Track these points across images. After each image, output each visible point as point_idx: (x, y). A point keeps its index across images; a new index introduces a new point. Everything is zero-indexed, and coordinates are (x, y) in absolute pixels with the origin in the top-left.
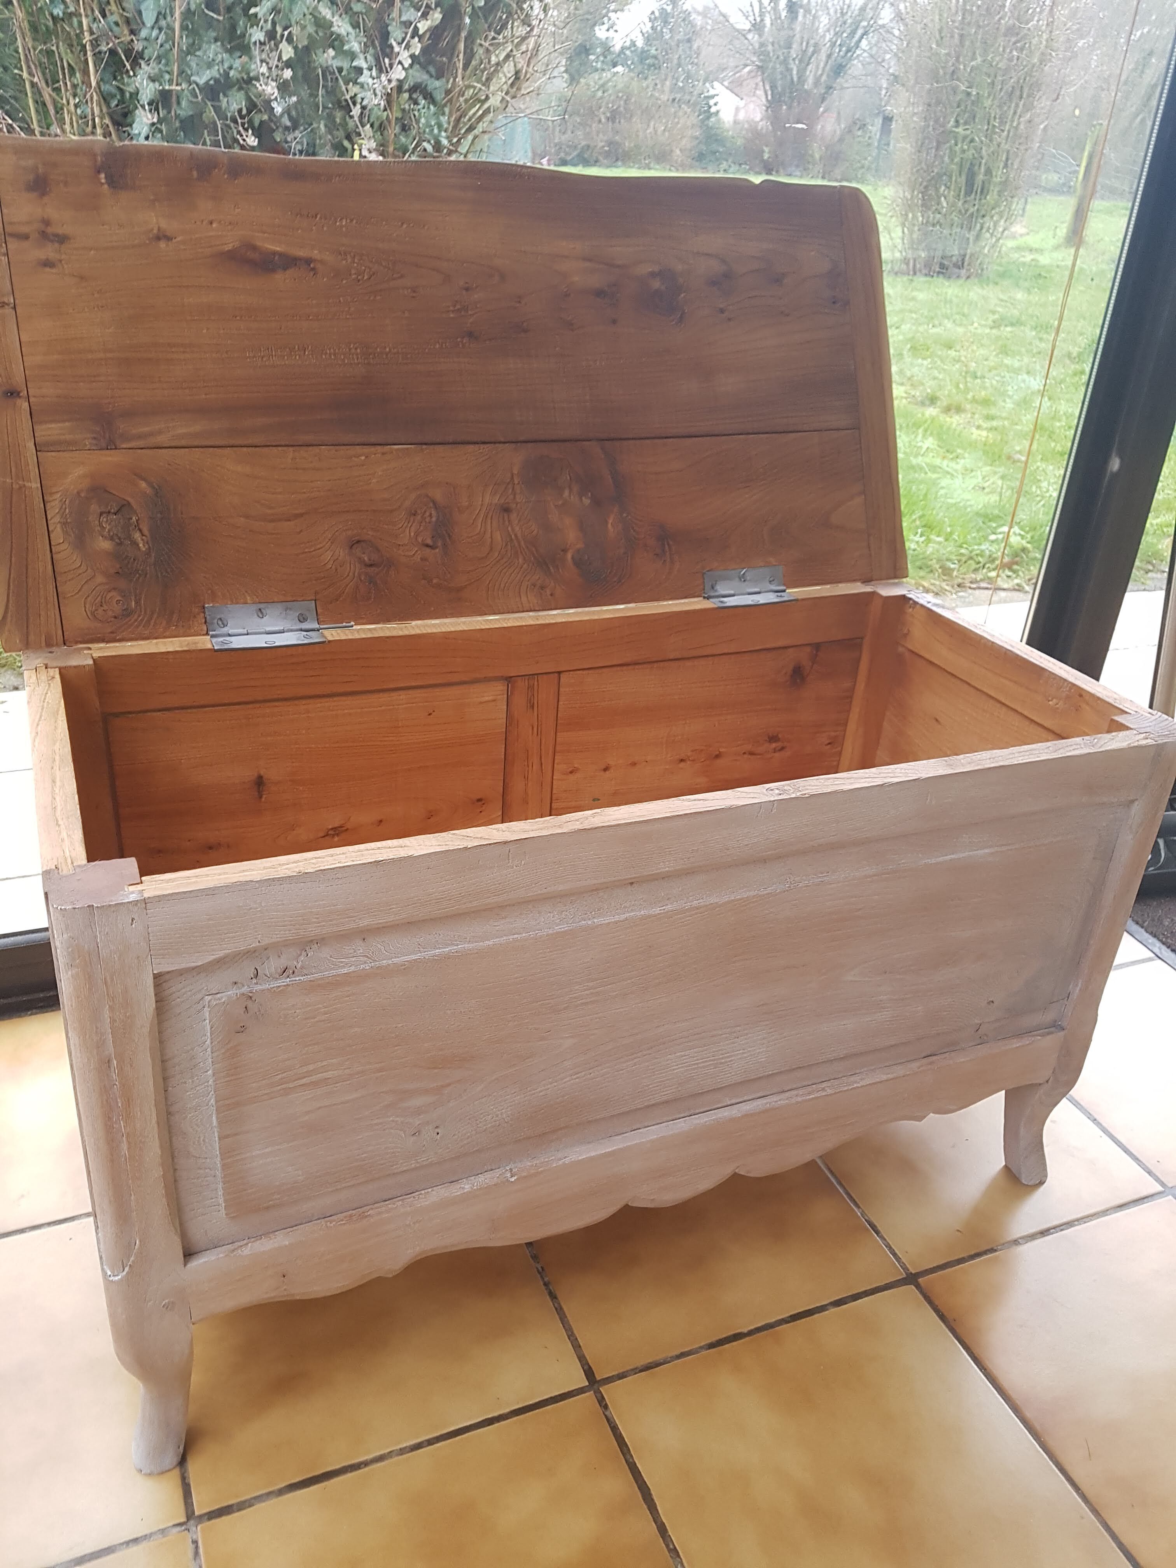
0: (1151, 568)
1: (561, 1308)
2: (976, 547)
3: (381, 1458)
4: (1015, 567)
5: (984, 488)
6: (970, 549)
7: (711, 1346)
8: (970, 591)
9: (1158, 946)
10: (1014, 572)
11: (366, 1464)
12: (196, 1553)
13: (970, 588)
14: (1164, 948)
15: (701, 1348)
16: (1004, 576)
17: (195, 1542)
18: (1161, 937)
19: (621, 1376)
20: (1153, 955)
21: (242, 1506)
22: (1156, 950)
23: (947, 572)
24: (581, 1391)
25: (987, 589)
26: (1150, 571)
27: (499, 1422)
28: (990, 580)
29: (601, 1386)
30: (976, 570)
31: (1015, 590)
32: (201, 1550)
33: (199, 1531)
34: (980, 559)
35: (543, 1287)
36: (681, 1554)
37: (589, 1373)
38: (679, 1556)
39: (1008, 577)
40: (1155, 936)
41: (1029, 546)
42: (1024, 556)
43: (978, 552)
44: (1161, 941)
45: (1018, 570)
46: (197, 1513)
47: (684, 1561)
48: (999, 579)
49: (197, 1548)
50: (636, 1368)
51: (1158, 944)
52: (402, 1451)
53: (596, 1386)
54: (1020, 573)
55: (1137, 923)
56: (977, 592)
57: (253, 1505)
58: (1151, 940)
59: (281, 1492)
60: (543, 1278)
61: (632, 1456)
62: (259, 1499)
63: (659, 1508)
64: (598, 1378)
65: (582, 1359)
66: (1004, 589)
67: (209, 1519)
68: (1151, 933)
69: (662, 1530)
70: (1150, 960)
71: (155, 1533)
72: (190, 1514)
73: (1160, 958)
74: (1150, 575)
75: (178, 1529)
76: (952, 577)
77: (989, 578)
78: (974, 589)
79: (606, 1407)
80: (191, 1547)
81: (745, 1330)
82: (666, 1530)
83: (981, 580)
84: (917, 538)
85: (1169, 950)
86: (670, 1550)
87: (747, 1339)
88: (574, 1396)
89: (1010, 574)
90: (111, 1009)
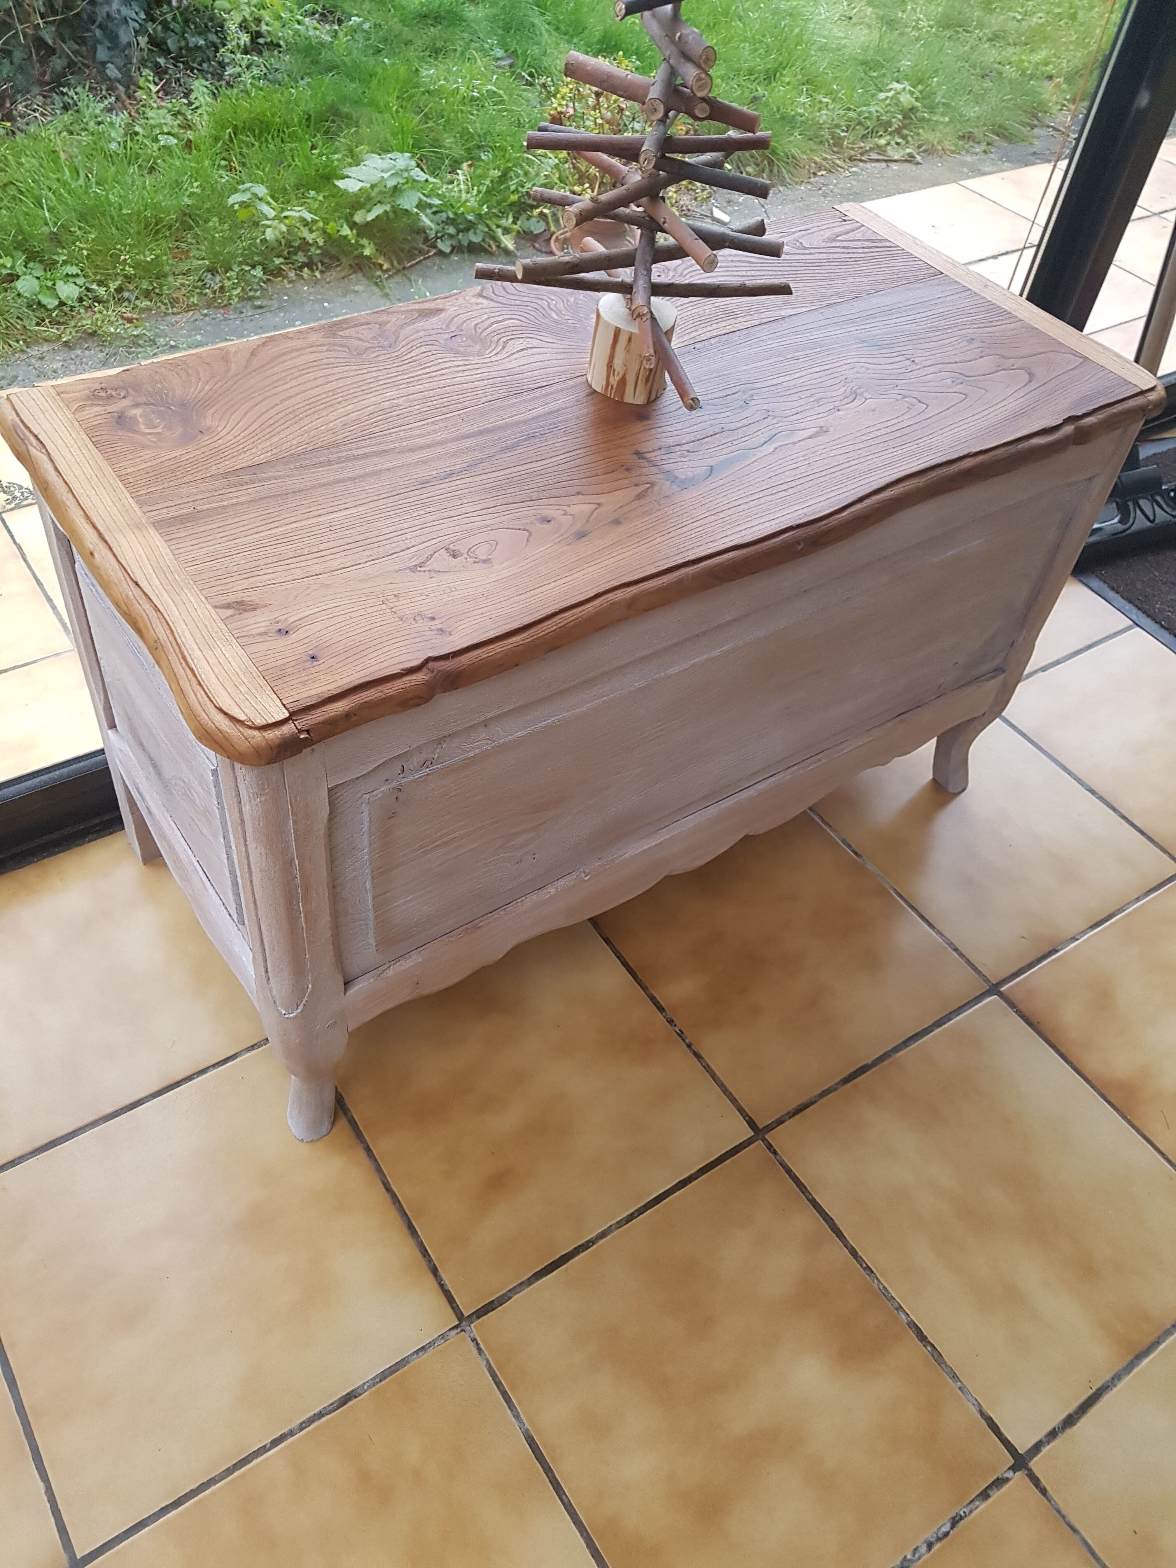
0: (1036, 122)
1: (709, 1067)
2: (864, 109)
3: (603, 1235)
4: (905, 132)
5: (851, 18)
6: (858, 110)
7: (846, 1080)
8: (861, 164)
9: (1135, 614)
10: (904, 137)
11: (592, 1242)
12: (480, 1350)
13: (861, 160)
14: (1140, 613)
15: (838, 1084)
16: (893, 143)
17: (474, 1340)
18: (1137, 602)
19: (780, 1122)
20: (1131, 623)
21: (502, 1300)
22: (1134, 618)
23: (837, 142)
24: (749, 1142)
25: (878, 161)
26: (1036, 126)
27: (691, 1182)
28: (881, 150)
29: (766, 1133)
30: (864, 137)
31: (906, 161)
32: (482, 1346)
33: (474, 1328)
34: (869, 123)
35: (687, 1049)
36: (874, 1270)
37: (752, 1124)
38: (872, 1272)
39: (898, 144)
40: (1130, 602)
41: (918, 104)
42: (913, 117)
43: (866, 115)
44: (1136, 606)
45: (907, 136)
46: (466, 1315)
47: (878, 1276)
48: (889, 148)
49: (477, 1344)
50: (789, 1113)
51: (1135, 610)
52: (620, 1224)
53: (760, 1135)
54: (909, 138)
55: (1113, 589)
56: (868, 165)
57: (511, 1298)
58: (1128, 606)
59: (530, 1281)
60: (684, 1040)
61: (810, 1194)
62: (514, 1291)
63: (845, 1234)
64: (761, 1127)
65: (741, 1110)
66: (896, 161)
67: (478, 1318)
68: (1126, 599)
69: (854, 1253)
70: (1129, 628)
71: (436, 1339)
72: (460, 1316)
73: (1138, 625)
74: (1036, 130)
75: (455, 1331)
76: (841, 147)
77: (878, 146)
78: (865, 162)
79: (775, 1153)
80: (472, 1344)
81: (869, 1061)
82: (856, 1252)
83: (871, 149)
84: (802, 99)
85: (1144, 616)
86: (864, 1269)
87: (874, 1069)
88: (745, 1147)
89: (899, 140)
90: (295, 822)
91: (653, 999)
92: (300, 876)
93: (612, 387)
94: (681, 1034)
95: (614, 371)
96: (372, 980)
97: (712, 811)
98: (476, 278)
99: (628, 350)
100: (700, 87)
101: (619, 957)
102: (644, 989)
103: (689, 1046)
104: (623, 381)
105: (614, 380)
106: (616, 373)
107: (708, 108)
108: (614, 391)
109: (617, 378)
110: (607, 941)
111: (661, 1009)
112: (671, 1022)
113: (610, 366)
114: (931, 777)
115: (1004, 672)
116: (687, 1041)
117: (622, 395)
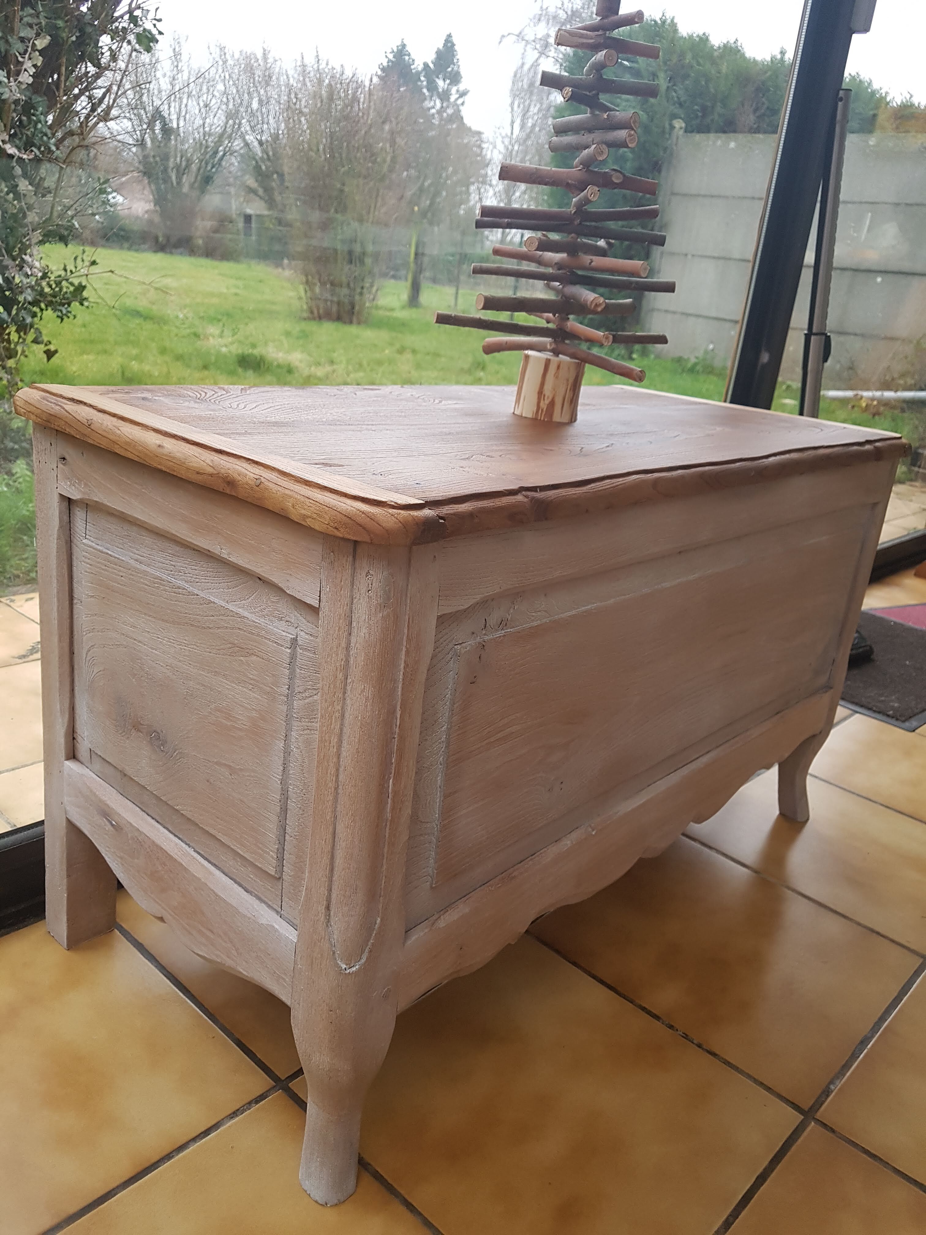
20: (851, 712)
70: (850, 716)
90: (407, 652)
91: (644, 1009)
92: (399, 734)
93: (542, 410)
94: (686, 1036)
95: (544, 396)
96: (426, 931)
97: (674, 779)
98: (437, 322)
99: (556, 376)
100: (631, 140)
101: (594, 977)
102: (631, 1002)
103: (699, 1046)
104: (552, 404)
105: (544, 405)
106: (546, 398)
107: (621, 176)
108: (544, 413)
109: (547, 402)
110: (575, 964)
111: (657, 1017)
112: (671, 1027)
113: (540, 393)
114: (777, 812)
115: (831, 688)
116: (695, 1042)
117: (551, 416)
